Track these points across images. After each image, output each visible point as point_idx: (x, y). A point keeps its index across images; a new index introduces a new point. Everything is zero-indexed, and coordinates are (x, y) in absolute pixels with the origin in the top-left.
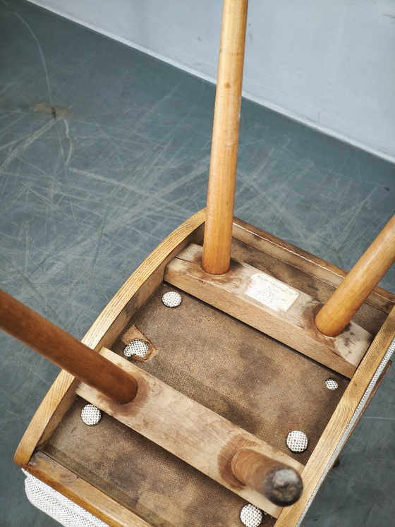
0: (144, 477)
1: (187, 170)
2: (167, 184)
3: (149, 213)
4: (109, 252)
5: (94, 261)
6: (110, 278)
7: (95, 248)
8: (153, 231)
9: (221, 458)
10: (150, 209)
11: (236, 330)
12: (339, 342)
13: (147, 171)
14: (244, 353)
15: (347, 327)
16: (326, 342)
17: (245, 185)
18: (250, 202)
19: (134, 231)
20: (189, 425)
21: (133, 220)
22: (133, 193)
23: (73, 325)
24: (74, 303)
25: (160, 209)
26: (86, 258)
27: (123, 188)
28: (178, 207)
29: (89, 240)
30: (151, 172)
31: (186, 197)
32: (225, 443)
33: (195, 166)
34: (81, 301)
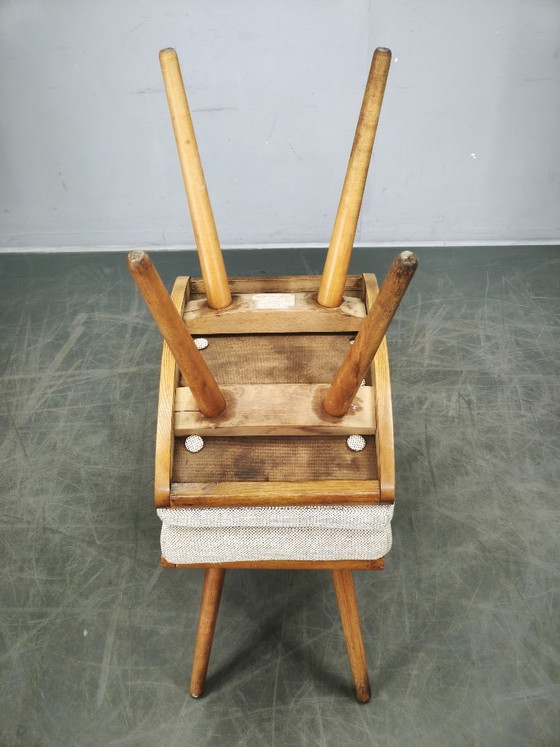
0: (263, 462)
1: (65, 337)
2: (52, 358)
3: (52, 390)
4: (35, 440)
5: (26, 456)
6: (53, 461)
7: (19, 445)
8: (68, 402)
9: (315, 410)
10: (51, 387)
11: (263, 341)
12: (343, 308)
13: (24, 356)
14: (280, 351)
15: (343, 300)
16: (336, 311)
17: (130, 325)
18: (145, 336)
19: (49, 412)
20: (278, 401)
21: (40, 403)
22: (23, 381)
23: (44, 519)
24: (31, 500)
25: (61, 381)
26: (15, 457)
27: (10, 381)
28: (78, 372)
29: (6, 441)
30: (28, 354)
31: (80, 360)
32: (311, 399)
33: (70, 330)
34: (38, 495)
